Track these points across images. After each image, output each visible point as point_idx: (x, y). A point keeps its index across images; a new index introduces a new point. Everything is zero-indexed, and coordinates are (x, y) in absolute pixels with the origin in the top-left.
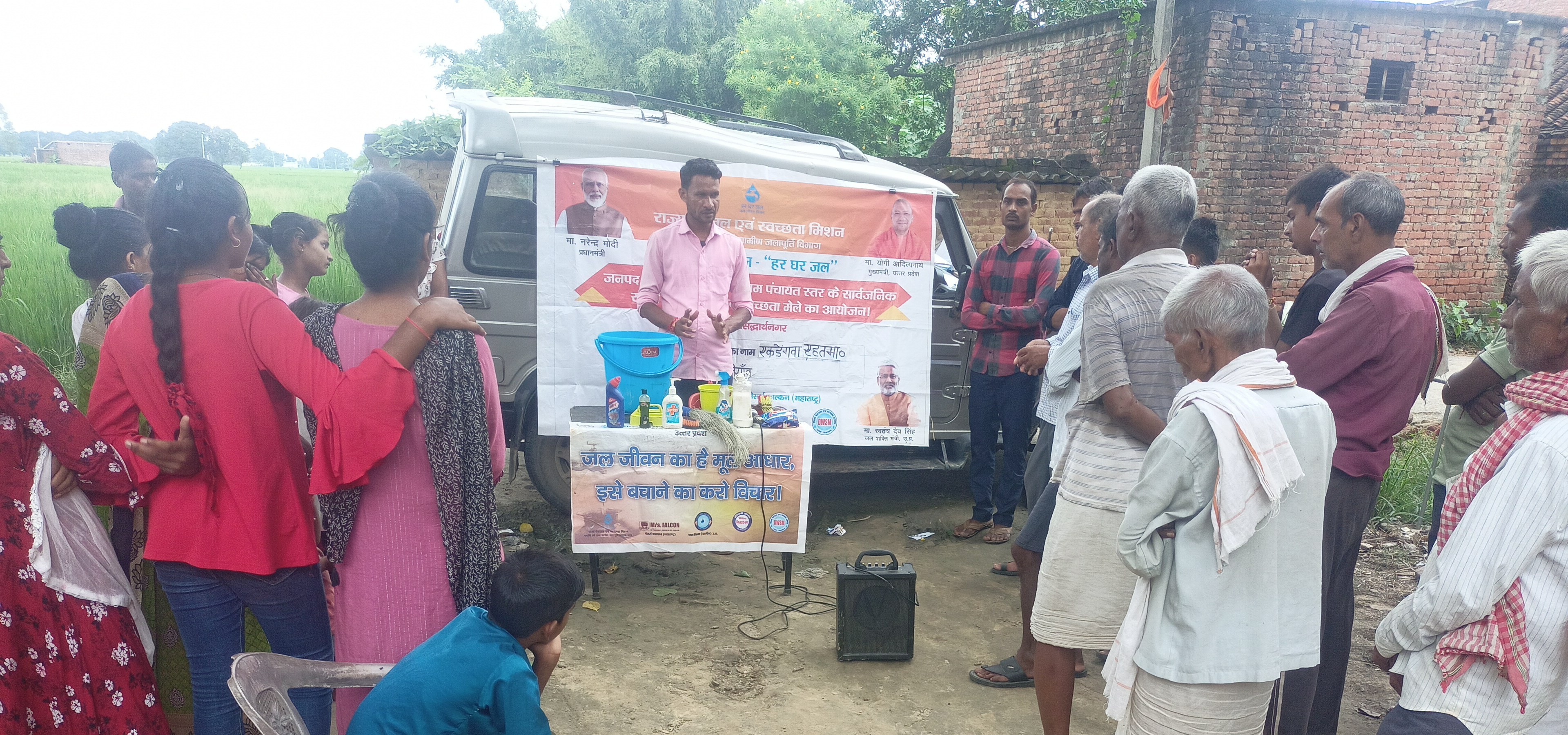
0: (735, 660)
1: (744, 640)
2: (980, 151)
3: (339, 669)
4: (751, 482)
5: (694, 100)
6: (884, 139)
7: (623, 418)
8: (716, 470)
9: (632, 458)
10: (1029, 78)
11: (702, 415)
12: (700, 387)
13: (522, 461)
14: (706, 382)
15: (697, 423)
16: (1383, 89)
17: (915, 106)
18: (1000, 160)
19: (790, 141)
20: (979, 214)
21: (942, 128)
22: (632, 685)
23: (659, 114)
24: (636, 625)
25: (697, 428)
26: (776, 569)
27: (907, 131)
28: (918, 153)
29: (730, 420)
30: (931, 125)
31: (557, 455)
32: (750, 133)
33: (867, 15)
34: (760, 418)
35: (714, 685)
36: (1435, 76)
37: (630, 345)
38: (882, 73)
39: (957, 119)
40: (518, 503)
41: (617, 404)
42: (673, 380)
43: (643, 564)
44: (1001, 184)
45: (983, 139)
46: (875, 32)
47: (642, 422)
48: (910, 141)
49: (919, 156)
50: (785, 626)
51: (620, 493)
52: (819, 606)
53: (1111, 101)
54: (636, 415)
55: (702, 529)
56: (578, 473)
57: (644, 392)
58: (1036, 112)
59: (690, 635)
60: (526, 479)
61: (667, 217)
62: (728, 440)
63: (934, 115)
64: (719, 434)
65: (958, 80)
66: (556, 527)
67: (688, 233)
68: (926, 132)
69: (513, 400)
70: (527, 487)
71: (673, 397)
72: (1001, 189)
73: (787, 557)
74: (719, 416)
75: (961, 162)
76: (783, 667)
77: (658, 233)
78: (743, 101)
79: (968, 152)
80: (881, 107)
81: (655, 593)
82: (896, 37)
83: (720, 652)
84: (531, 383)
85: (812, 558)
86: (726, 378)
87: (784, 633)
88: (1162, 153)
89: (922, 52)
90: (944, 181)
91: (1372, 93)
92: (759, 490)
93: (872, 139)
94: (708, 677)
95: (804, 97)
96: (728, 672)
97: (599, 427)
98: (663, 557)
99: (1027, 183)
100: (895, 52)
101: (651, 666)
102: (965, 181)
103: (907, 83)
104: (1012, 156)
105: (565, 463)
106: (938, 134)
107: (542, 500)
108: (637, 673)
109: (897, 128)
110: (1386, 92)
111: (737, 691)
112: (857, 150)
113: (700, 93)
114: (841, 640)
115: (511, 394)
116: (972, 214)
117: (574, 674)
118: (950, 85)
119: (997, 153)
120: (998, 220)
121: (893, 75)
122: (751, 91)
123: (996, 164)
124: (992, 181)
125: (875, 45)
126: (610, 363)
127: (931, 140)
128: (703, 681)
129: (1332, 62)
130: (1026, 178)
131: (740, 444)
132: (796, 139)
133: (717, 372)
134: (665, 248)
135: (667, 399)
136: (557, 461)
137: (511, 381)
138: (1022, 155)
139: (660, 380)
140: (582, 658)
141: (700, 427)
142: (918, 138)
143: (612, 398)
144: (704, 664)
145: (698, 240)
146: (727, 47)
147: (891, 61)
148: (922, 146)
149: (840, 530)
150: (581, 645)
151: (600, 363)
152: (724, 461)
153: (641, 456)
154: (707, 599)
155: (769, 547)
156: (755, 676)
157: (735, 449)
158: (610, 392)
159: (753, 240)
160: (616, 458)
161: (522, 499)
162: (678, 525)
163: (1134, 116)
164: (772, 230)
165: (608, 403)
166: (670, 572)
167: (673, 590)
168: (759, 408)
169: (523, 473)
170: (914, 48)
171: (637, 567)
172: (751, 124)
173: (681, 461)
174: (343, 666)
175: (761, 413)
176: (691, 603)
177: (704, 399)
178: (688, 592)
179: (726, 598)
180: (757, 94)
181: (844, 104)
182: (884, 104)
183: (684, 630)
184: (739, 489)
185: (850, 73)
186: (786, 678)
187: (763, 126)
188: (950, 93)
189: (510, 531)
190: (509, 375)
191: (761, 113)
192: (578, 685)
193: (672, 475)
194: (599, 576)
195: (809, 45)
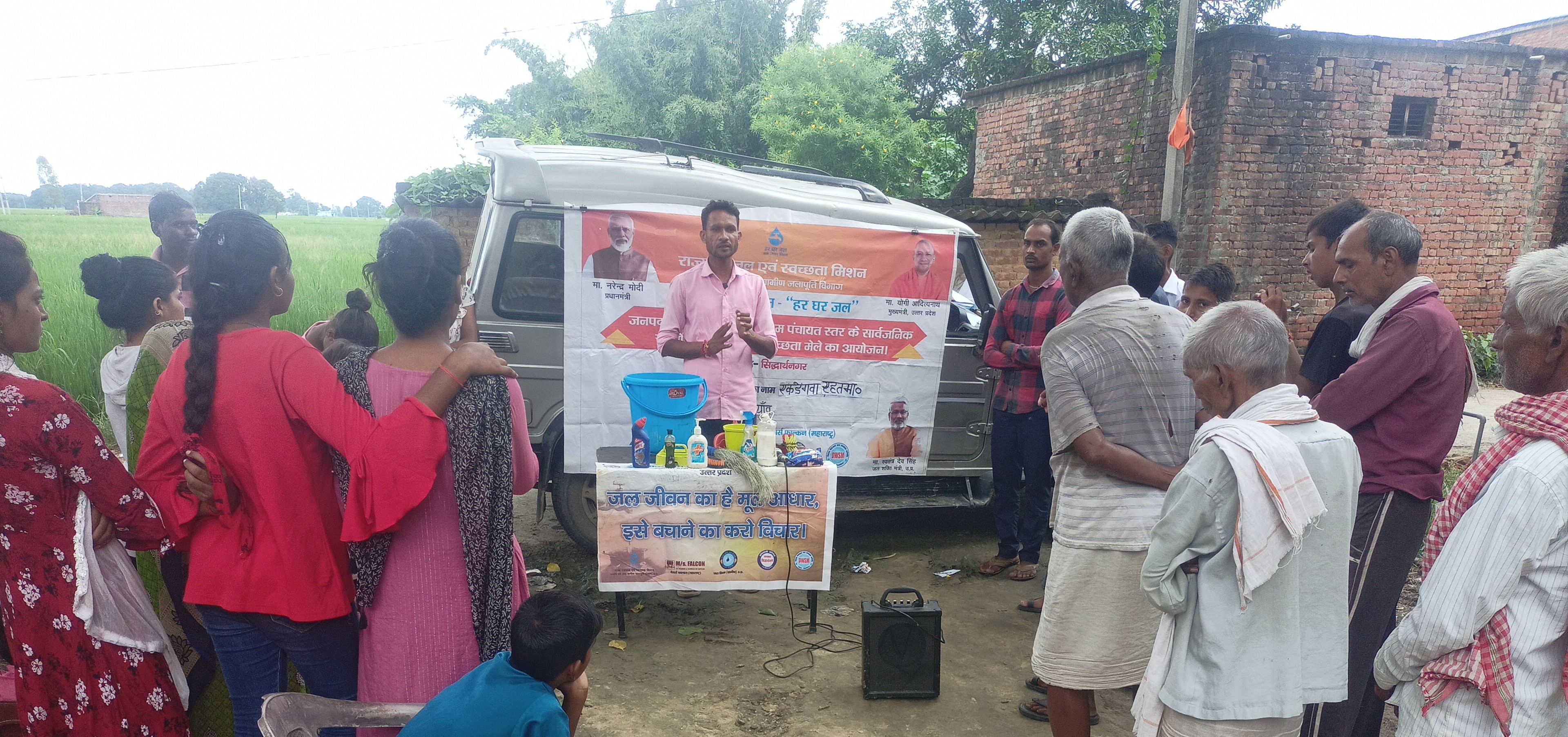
0: (761, 698)
1: (769, 678)
2: (1002, 191)
3: (368, 709)
4: (776, 520)
5: (719, 146)
6: (907, 182)
7: (648, 458)
8: (740, 509)
9: (658, 497)
10: (1050, 119)
11: (727, 454)
12: (725, 427)
13: (549, 502)
14: (731, 422)
15: (722, 463)
16: (1405, 125)
17: (938, 148)
18: (1022, 200)
19: (812, 185)
20: (1001, 254)
21: (964, 169)
22: (657, 724)
23: (684, 160)
24: (662, 664)
25: (722, 467)
26: (801, 607)
27: (929, 173)
28: (941, 194)
29: (755, 459)
30: (954, 167)
31: (584, 495)
32: (774, 178)
33: (889, 60)
34: (784, 457)
35: (740, 724)
36: (1457, 112)
37: (657, 387)
38: (904, 116)
39: (980, 161)
40: (546, 543)
41: (643, 444)
42: (698, 420)
43: (669, 603)
44: (1022, 224)
45: (1005, 180)
46: (898, 77)
47: (667, 462)
48: (933, 182)
49: (942, 197)
50: (810, 664)
51: (645, 532)
52: (844, 644)
53: (1133, 141)
54: (662, 455)
55: (727, 568)
56: (604, 513)
57: (670, 432)
58: (1058, 152)
59: (715, 673)
60: (552, 520)
61: (692, 261)
62: (753, 479)
63: (956, 156)
64: (744, 473)
65: (980, 122)
66: (582, 567)
67: (710, 276)
68: (949, 173)
69: (541, 441)
70: (554, 528)
71: (698, 437)
72: (1023, 229)
73: (813, 595)
74: (744, 455)
75: (983, 203)
76: (809, 705)
77: (680, 276)
78: (768, 146)
79: (991, 193)
80: (904, 150)
81: (681, 631)
82: (918, 81)
83: (745, 690)
84: (558, 426)
85: (837, 595)
86: (751, 418)
87: (810, 671)
88: (1184, 191)
89: (945, 96)
90: (966, 222)
91: (1394, 129)
92: (784, 528)
93: (895, 181)
94: (733, 716)
95: (827, 141)
96: (753, 711)
97: (625, 468)
98: (689, 596)
99: (1049, 224)
100: (917, 95)
101: (677, 705)
102: (987, 221)
103: (929, 126)
104: (1035, 196)
105: (592, 503)
106: (960, 175)
107: (569, 540)
108: (663, 712)
109: (920, 170)
110: (1409, 128)
111: (762, 730)
112: (880, 193)
113: (726, 138)
114: (866, 677)
115: (539, 435)
116: (995, 254)
117: (601, 713)
118: (972, 128)
119: (1020, 193)
120: (1021, 259)
121: (915, 119)
122: (775, 136)
123: (1018, 204)
124: (1016, 221)
125: (897, 89)
126: (636, 404)
127: (953, 181)
128: (729, 720)
129: (1353, 99)
130: (1048, 218)
131: (765, 482)
132: (820, 182)
133: (742, 412)
134: (689, 291)
135: (692, 439)
136: (584, 502)
137: (539, 424)
138: (1045, 195)
139: (686, 421)
140: (609, 697)
141: (725, 467)
142: (941, 180)
143: (638, 438)
144: (729, 703)
145: (720, 283)
146: (752, 93)
147: (913, 105)
148: (945, 188)
149: (865, 567)
150: (607, 684)
151: (624, 405)
152: (749, 500)
153: (666, 496)
154: (732, 637)
155: (794, 585)
156: (781, 715)
157: (760, 487)
158: (636, 432)
159: (777, 281)
160: (642, 498)
161: (550, 539)
162: (703, 564)
163: (1156, 155)
164: (795, 272)
165: (633, 444)
166: (696, 611)
167: (699, 629)
168: (783, 447)
169: (550, 513)
170: (936, 91)
171: (663, 606)
172: (775, 169)
173: (706, 500)
174: (371, 705)
175: (785, 452)
176: (717, 642)
177: (730, 439)
178: (713, 630)
179: (751, 637)
180: (781, 140)
181: (867, 147)
182: (907, 147)
183: (709, 668)
184: (762, 529)
185: (872, 117)
186: (811, 716)
187: (787, 170)
188: (972, 136)
189: (538, 571)
190: (537, 416)
191: (785, 157)
192: (605, 725)
193: (697, 514)
194: (625, 615)
195: (833, 91)
